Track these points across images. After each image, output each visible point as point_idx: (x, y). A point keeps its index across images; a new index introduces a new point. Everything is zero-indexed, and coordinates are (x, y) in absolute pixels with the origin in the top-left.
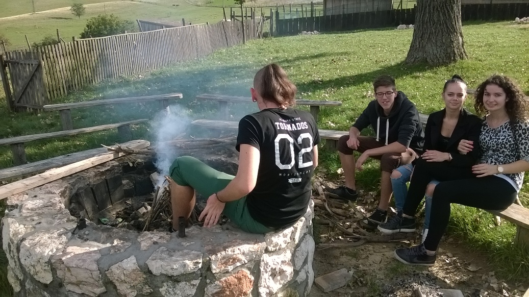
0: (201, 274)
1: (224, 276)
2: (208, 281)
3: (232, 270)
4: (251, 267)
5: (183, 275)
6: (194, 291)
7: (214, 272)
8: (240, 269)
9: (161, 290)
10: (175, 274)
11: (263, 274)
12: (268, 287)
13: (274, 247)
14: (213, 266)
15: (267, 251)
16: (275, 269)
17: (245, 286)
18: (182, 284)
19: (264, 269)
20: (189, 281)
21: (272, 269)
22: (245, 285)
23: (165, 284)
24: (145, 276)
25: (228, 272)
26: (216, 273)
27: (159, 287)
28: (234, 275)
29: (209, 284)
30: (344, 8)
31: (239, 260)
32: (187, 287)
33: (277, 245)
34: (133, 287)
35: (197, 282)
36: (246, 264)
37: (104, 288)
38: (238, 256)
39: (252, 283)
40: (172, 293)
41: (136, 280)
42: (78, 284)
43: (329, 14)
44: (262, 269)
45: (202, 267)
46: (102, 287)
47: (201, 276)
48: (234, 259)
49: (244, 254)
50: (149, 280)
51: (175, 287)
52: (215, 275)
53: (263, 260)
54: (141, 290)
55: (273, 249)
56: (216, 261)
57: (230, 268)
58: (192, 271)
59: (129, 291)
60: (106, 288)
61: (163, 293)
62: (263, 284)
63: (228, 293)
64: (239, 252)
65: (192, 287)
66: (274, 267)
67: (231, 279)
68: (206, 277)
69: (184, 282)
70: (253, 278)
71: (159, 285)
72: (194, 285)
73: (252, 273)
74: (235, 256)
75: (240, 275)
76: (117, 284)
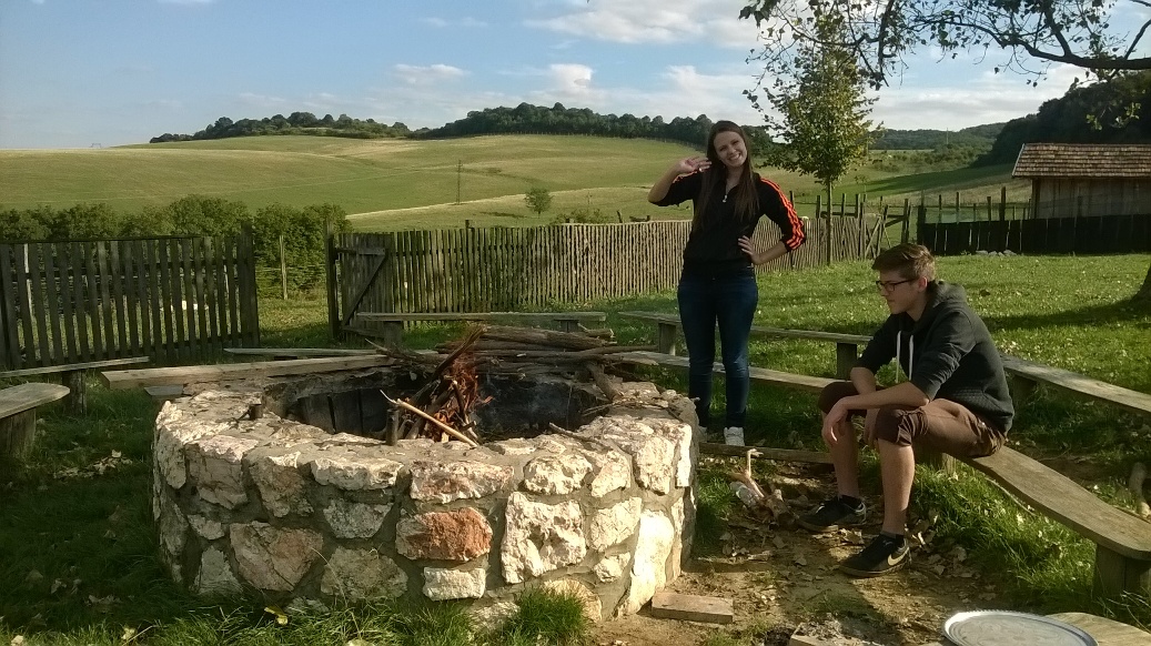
0: (393, 497)
1: (433, 510)
2: (403, 511)
3: (450, 504)
4: (487, 508)
5: (362, 491)
6: (377, 525)
7: (414, 496)
8: (465, 506)
9: (325, 511)
10: (349, 487)
11: (510, 529)
12: (523, 559)
13: (538, 484)
14: (415, 487)
15: (522, 488)
16: (538, 527)
17: (472, 540)
18: (360, 507)
19: (514, 519)
20: (372, 504)
21: (531, 525)
22: (470, 536)
23: (333, 502)
24: (303, 482)
25: (440, 504)
26: (416, 500)
27: (324, 507)
28: (452, 513)
29: (404, 517)
30: (1080, 204)
31: (464, 489)
32: (367, 515)
33: (544, 482)
34: (284, 499)
35: (385, 509)
36: (477, 499)
37: (244, 494)
38: (461, 479)
39: (488, 540)
40: (343, 520)
41: (289, 486)
42: (212, 487)
43: (1045, 214)
44: (509, 519)
45: (396, 485)
46: (241, 492)
47: (392, 501)
48: (453, 484)
49: (473, 478)
50: (309, 491)
51: (347, 511)
52: (417, 503)
53: (512, 503)
54: (295, 506)
55: (537, 488)
56: (421, 478)
57: (446, 498)
58: (376, 487)
59: (278, 505)
60: (248, 495)
61: (329, 518)
62: (510, 547)
63: (438, 543)
64: (464, 472)
65: (375, 517)
66: (536, 524)
67: (444, 517)
68: (400, 504)
69: (363, 505)
70: (490, 530)
71: (324, 503)
72: (380, 514)
73: (491, 521)
74: (454, 477)
75: (462, 515)
76: (262, 490)
